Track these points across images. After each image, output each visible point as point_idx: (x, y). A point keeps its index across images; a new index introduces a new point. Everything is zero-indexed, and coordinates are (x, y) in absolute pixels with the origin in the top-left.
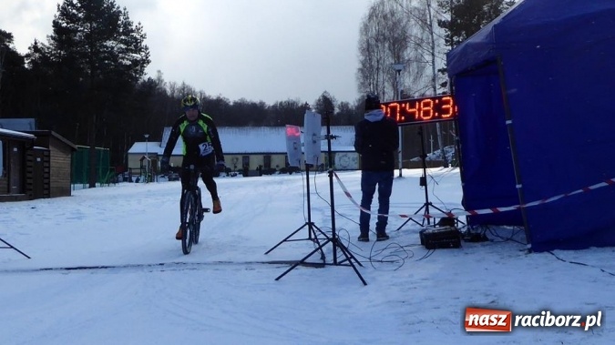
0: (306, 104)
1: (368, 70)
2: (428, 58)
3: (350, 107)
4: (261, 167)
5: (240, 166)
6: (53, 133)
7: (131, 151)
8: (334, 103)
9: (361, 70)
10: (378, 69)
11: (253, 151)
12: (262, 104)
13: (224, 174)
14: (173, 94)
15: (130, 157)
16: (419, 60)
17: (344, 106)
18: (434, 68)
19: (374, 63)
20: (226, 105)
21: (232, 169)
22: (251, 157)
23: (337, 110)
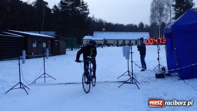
0: (136, 25)
1: (153, 17)
2: (169, 14)
3: (148, 26)
4: (122, 44)
5: (116, 43)
6: (61, 36)
7: (84, 38)
8: (144, 25)
9: (151, 17)
10: (156, 16)
11: (120, 39)
12: (123, 25)
13: (111, 46)
14: (96, 21)
15: (83, 40)
16: (167, 15)
17: (147, 26)
18: (171, 17)
19: (155, 15)
20: (112, 25)
21: (114, 44)
22: (119, 41)
23: (145, 27)
